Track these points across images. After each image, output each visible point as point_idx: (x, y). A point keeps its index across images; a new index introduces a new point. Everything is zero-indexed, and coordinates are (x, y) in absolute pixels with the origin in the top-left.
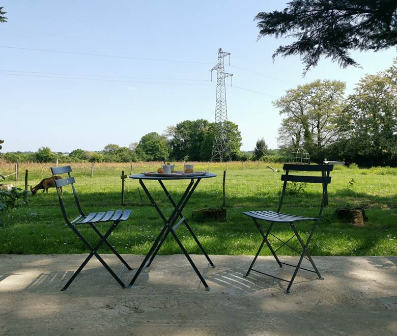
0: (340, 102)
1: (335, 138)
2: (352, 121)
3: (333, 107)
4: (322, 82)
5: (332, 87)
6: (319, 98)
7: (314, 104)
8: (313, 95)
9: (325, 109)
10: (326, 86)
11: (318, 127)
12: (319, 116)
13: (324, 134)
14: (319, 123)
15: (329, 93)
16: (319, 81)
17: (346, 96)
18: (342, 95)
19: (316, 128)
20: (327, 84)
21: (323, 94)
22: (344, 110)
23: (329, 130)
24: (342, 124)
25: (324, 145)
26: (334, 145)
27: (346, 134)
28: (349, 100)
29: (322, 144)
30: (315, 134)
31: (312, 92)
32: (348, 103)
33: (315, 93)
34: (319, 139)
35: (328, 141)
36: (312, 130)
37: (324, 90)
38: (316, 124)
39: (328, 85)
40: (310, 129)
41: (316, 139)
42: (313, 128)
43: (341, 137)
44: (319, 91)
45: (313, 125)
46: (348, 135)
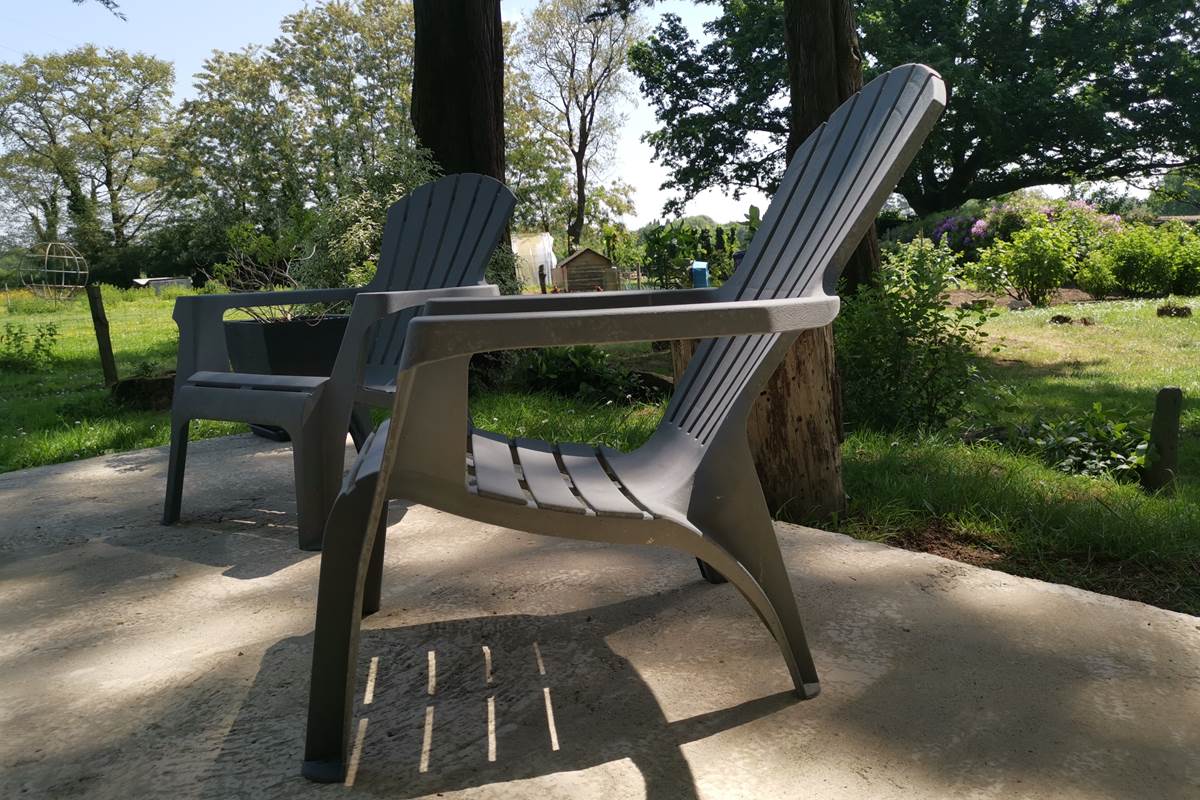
0: (163, 117)
1: (163, 215)
2: (200, 172)
3: (144, 130)
4: (101, 54)
5: (134, 71)
6: (101, 98)
7: (89, 116)
8: (82, 89)
9: (121, 132)
10: (117, 66)
11: (108, 183)
12: (108, 153)
13: (129, 205)
14: (109, 174)
15: (127, 88)
16: (91, 51)
17: (176, 102)
18: (167, 98)
19: (104, 188)
20: (117, 61)
21: (111, 89)
22: (177, 139)
23: (141, 192)
24: (172, 176)
25: (133, 237)
26: (160, 235)
27: (190, 206)
28: (187, 114)
29: (128, 231)
30: (103, 205)
31: (75, 79)
32: (185, 123)
33: (84, 83)
34: (116, 218)
35: (141, 225)
36: (94, 193)
37: (112, 77)
38: (101, 175)
39: (121, 65)
40: (86, 188)
41: (108, 217)
42: (94, 188)
43: (177, 214)
44: (98, 81)
45: (93, 177)
46: (195, 207)
